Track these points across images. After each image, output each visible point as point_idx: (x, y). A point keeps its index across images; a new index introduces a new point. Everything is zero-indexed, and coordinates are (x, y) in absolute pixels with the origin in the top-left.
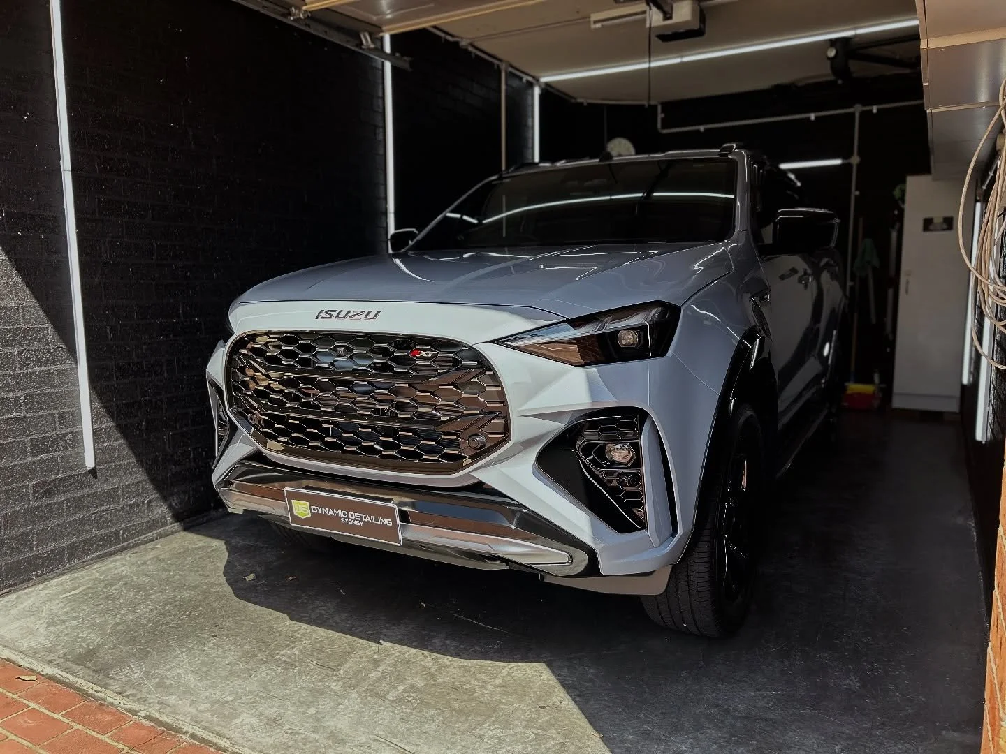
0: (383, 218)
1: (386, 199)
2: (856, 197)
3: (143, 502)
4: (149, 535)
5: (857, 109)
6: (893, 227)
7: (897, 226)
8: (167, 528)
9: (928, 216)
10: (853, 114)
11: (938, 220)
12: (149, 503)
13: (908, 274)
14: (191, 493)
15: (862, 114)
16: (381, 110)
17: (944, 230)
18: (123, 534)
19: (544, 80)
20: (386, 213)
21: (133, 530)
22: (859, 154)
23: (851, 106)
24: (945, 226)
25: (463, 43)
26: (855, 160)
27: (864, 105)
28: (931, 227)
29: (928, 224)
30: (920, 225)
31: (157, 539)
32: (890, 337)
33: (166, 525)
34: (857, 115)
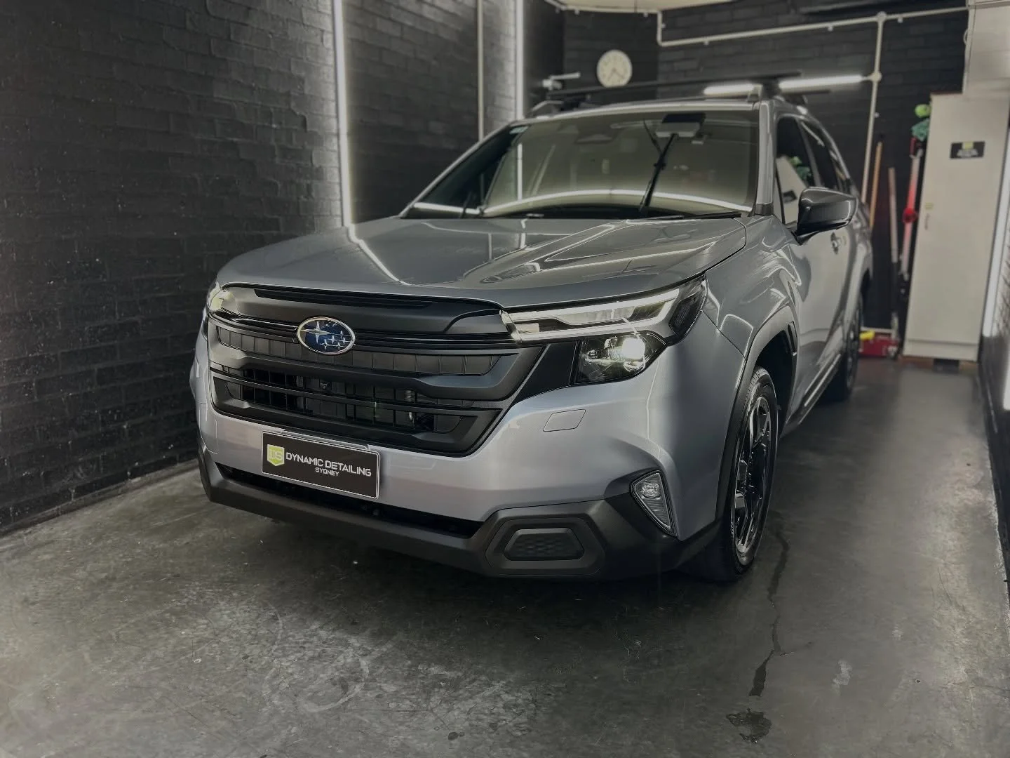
0: (335, 140)
2: (876, 120)
3: (39, 474)
4: (49, 512)
5: (881, 18)
6: (915, 154)
7: (920, 153)
8: (70, 503)
9: (957, 141)
10: (875, 25)
11: (968, 146)
12: (46, 474)
13: (929, 207)
14: (101, 462)
15: (886, 23)
17: (974, 156)
18: (15, 511)
20: (338, 135)
21: (27, 506)
22: (881, 70)
23: (874, 14)
24: (975, 152)
26: (876, 77)
27: (889, 13)
28: (960, 153)
29: (956, 150)
30: (947, 151)
31: (58, 515)
33: (70, 498)
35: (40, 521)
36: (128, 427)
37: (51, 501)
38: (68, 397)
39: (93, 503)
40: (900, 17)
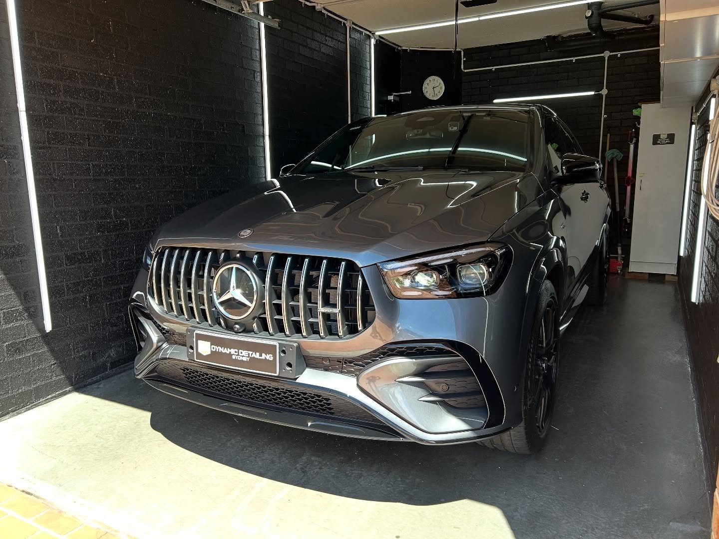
1: (263, 124)
16: (258, 59)
19: (377, 33)
25: (318, 8)
34: (606, 59)
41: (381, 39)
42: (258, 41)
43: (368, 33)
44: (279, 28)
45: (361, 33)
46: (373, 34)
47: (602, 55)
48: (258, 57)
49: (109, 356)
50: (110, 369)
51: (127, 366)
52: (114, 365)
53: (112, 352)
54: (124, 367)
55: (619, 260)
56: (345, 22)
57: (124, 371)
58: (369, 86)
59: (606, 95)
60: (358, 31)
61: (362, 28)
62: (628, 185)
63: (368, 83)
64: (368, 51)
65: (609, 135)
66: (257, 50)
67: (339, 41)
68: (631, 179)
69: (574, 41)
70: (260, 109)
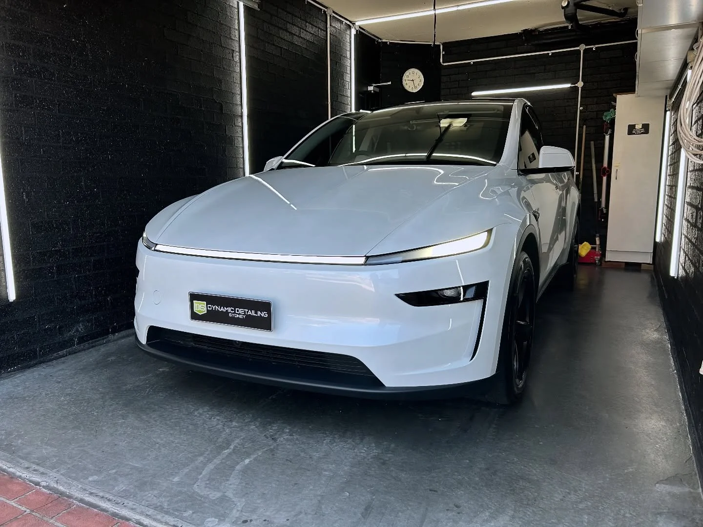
32: (605, 211)
35: (56, 359)
36: (110, 299)
37: (63, 345)
38: (75, 278)
39: (88, 349)
40: (594, 47)
41: (361, 30)
42: (237, 21)
43: (348, 23)
44: (259, 10)
45: (341, 22)
46: (354, 24)
47: (578, 48)
48: (237, 36)
49: (77, 331)
50: (78, 344)
51: (95, 342)
52: (82, 340)
53: (81, 327)
54: (92, 343)
55: (597, 250)
56: (326, 10)
57: (93, 347)
58: (349, 76)
59: (582, 88)
60: (338, 20)
61: (343, 17)
62: (605, 176)
63: (349, 72)
64: (349, 41)
65: (585, 127)
66: (236, 30)
67: (319, 28)
68: (607, 169)
69: (550, 34)
70: (238, 89)
